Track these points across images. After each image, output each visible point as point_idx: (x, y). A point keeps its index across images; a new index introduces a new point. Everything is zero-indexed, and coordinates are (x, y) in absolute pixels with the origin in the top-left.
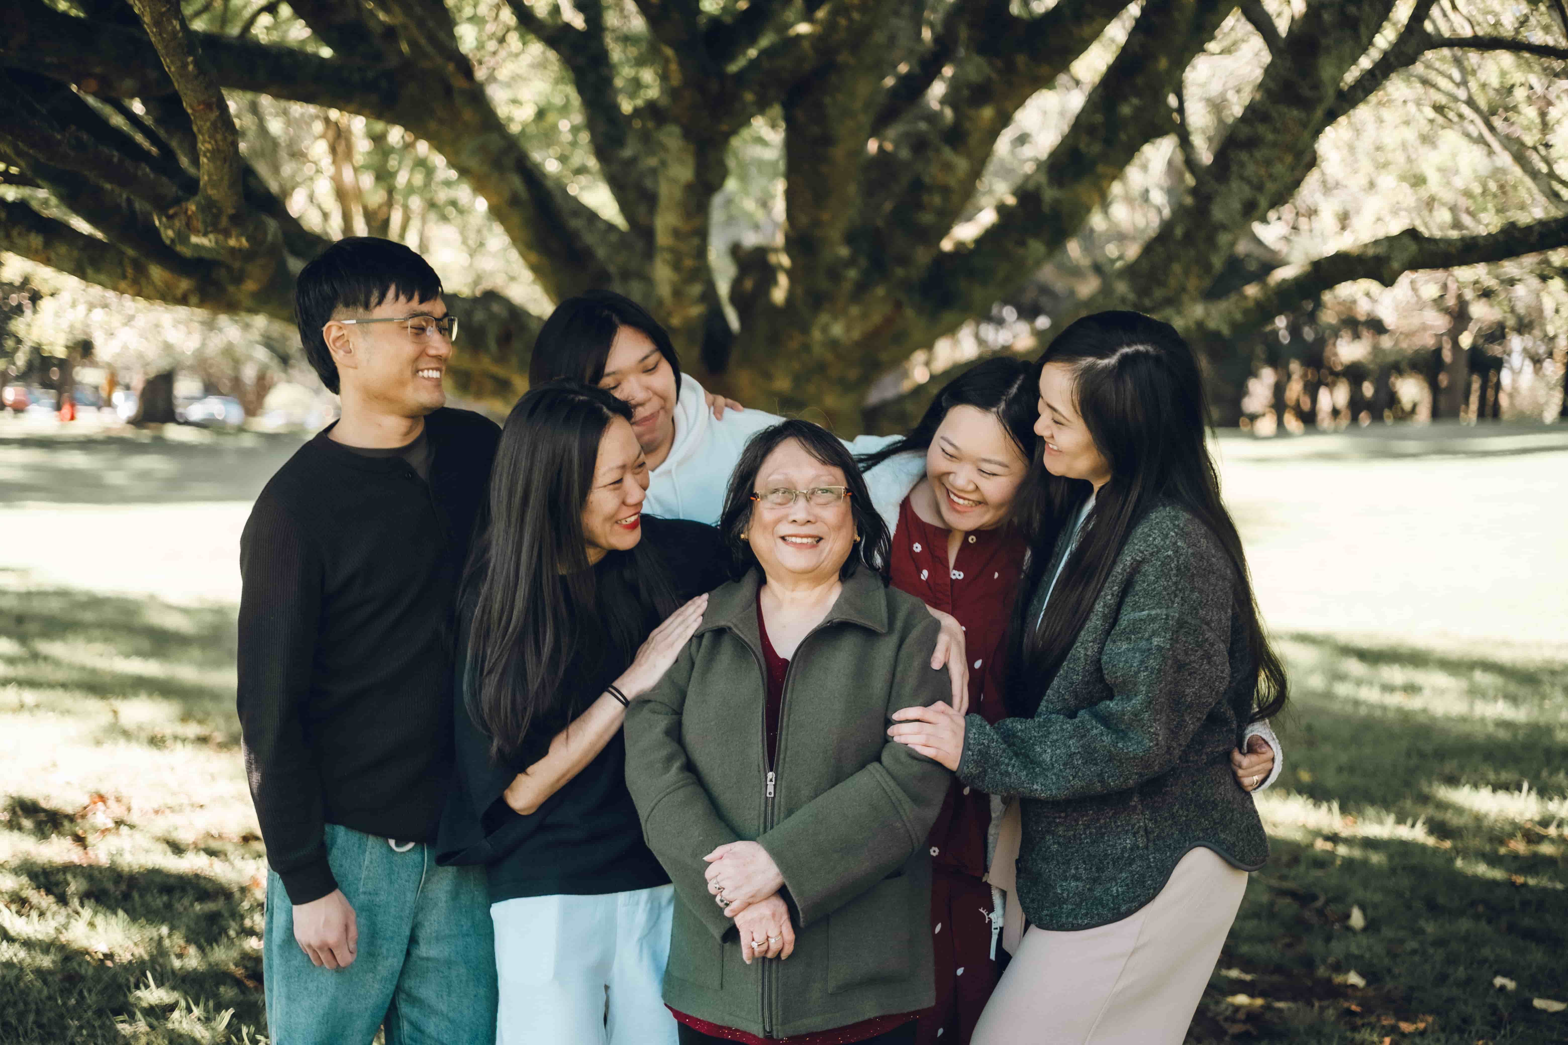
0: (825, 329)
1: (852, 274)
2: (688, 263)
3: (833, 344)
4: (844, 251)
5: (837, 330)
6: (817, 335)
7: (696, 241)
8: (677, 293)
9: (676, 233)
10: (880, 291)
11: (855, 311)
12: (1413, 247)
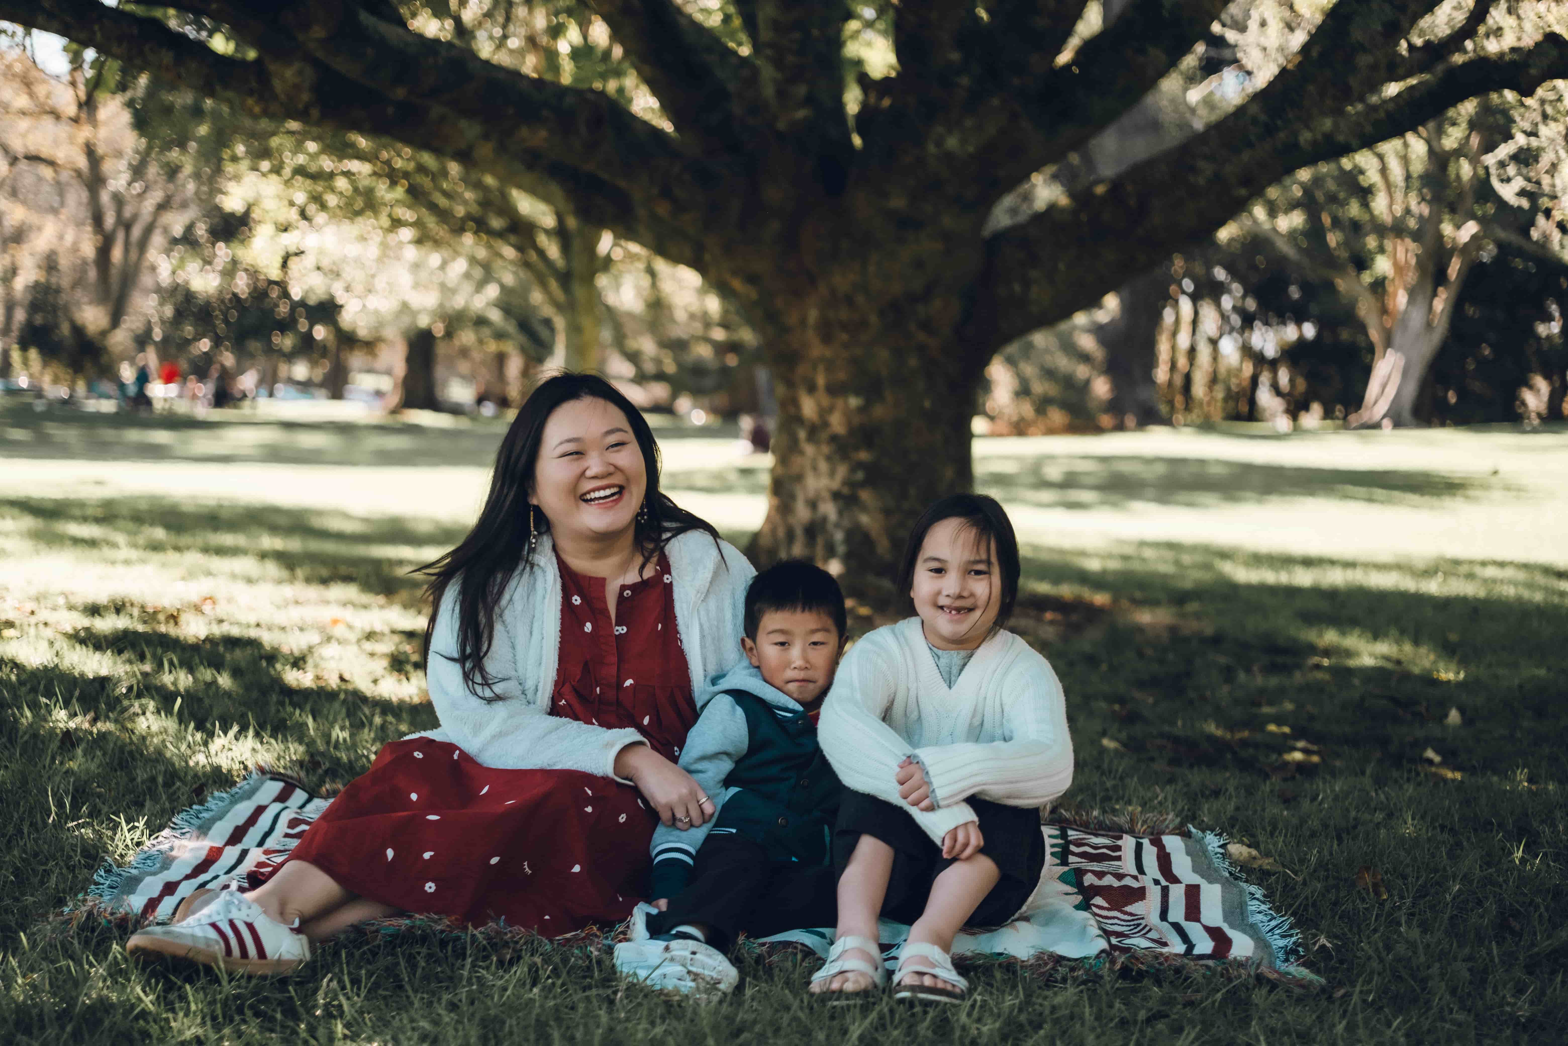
0: (939, 144)
1: (965, 81)
2: (791, 59)
3: (948, 157)
4: (955, 56)
5: (952, 142)
6: (932, 149)
7: (797, 35)
8: (781, 93)
9: (776, 25)
10: (995, 102)
11: (969, 123)
12: (1554, 53)
